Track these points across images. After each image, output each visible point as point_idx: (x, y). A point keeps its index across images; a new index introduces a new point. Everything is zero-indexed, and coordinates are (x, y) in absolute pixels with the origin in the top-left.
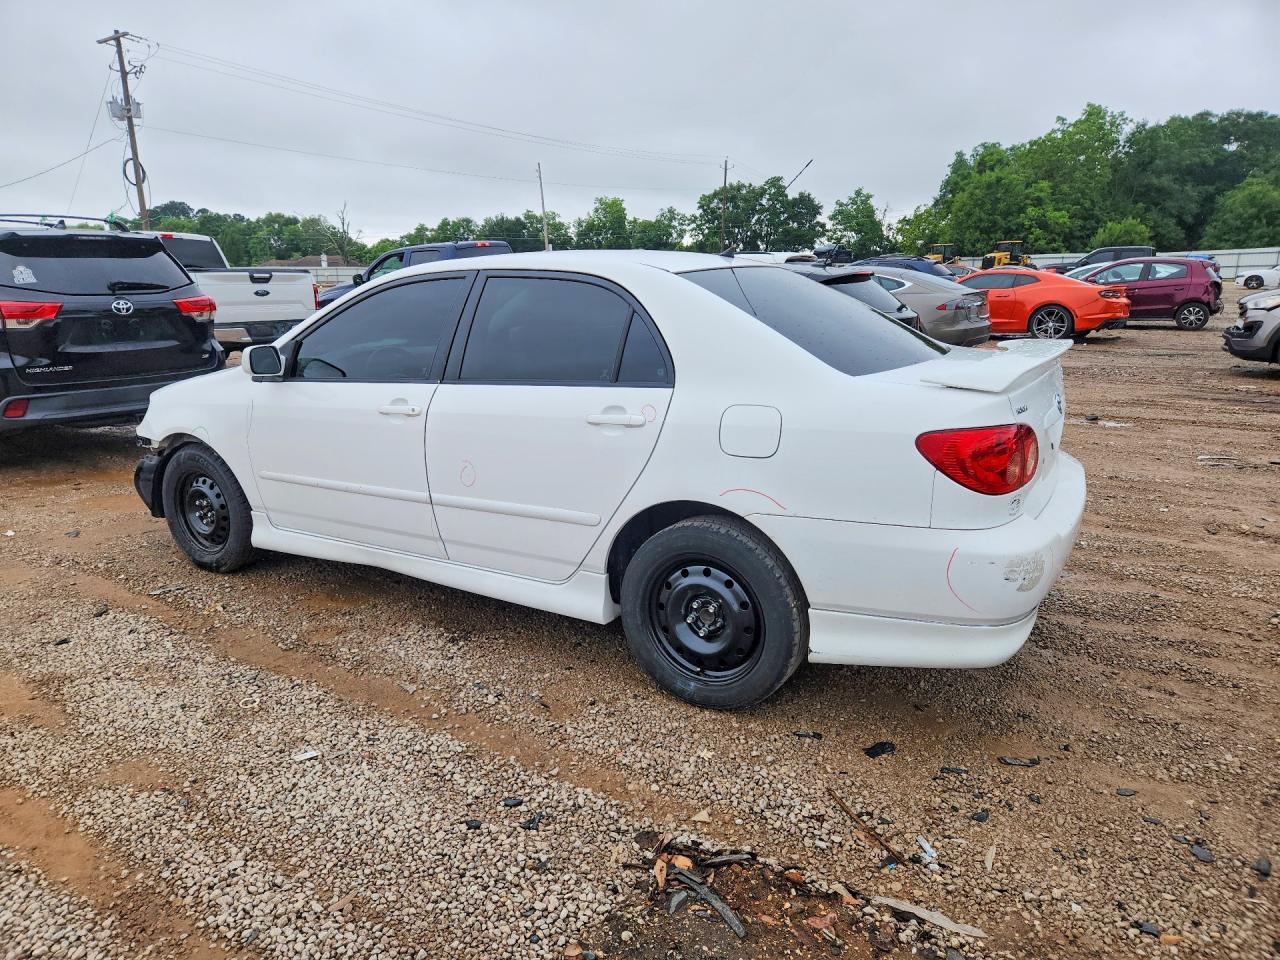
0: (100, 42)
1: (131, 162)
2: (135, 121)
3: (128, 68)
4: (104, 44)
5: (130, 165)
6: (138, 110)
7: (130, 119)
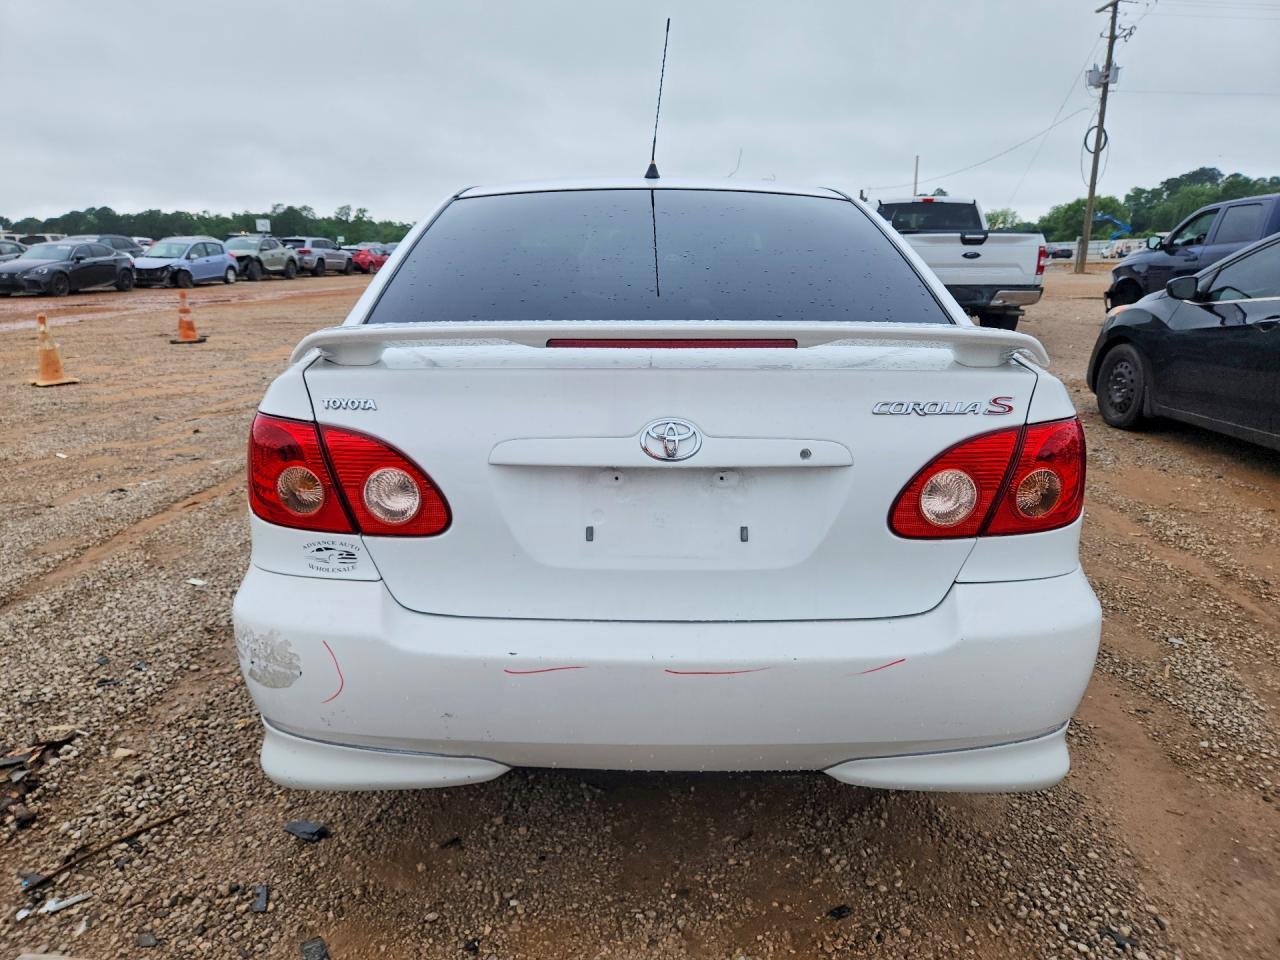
0: (1098, 11)
1: (1095, 130)
2: (1111, 87)
3: (1118, 32)
4: (1103, 13)
5: (1094, 134)
6: (1116, 75)
7: (1105, 87)
